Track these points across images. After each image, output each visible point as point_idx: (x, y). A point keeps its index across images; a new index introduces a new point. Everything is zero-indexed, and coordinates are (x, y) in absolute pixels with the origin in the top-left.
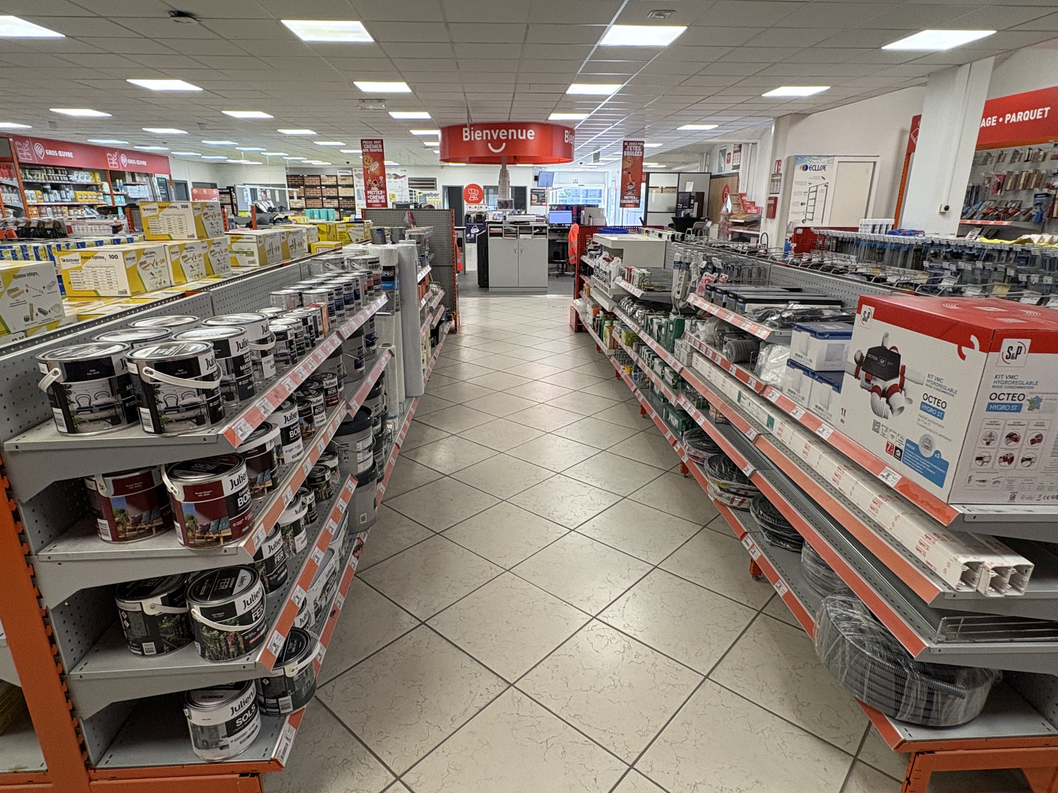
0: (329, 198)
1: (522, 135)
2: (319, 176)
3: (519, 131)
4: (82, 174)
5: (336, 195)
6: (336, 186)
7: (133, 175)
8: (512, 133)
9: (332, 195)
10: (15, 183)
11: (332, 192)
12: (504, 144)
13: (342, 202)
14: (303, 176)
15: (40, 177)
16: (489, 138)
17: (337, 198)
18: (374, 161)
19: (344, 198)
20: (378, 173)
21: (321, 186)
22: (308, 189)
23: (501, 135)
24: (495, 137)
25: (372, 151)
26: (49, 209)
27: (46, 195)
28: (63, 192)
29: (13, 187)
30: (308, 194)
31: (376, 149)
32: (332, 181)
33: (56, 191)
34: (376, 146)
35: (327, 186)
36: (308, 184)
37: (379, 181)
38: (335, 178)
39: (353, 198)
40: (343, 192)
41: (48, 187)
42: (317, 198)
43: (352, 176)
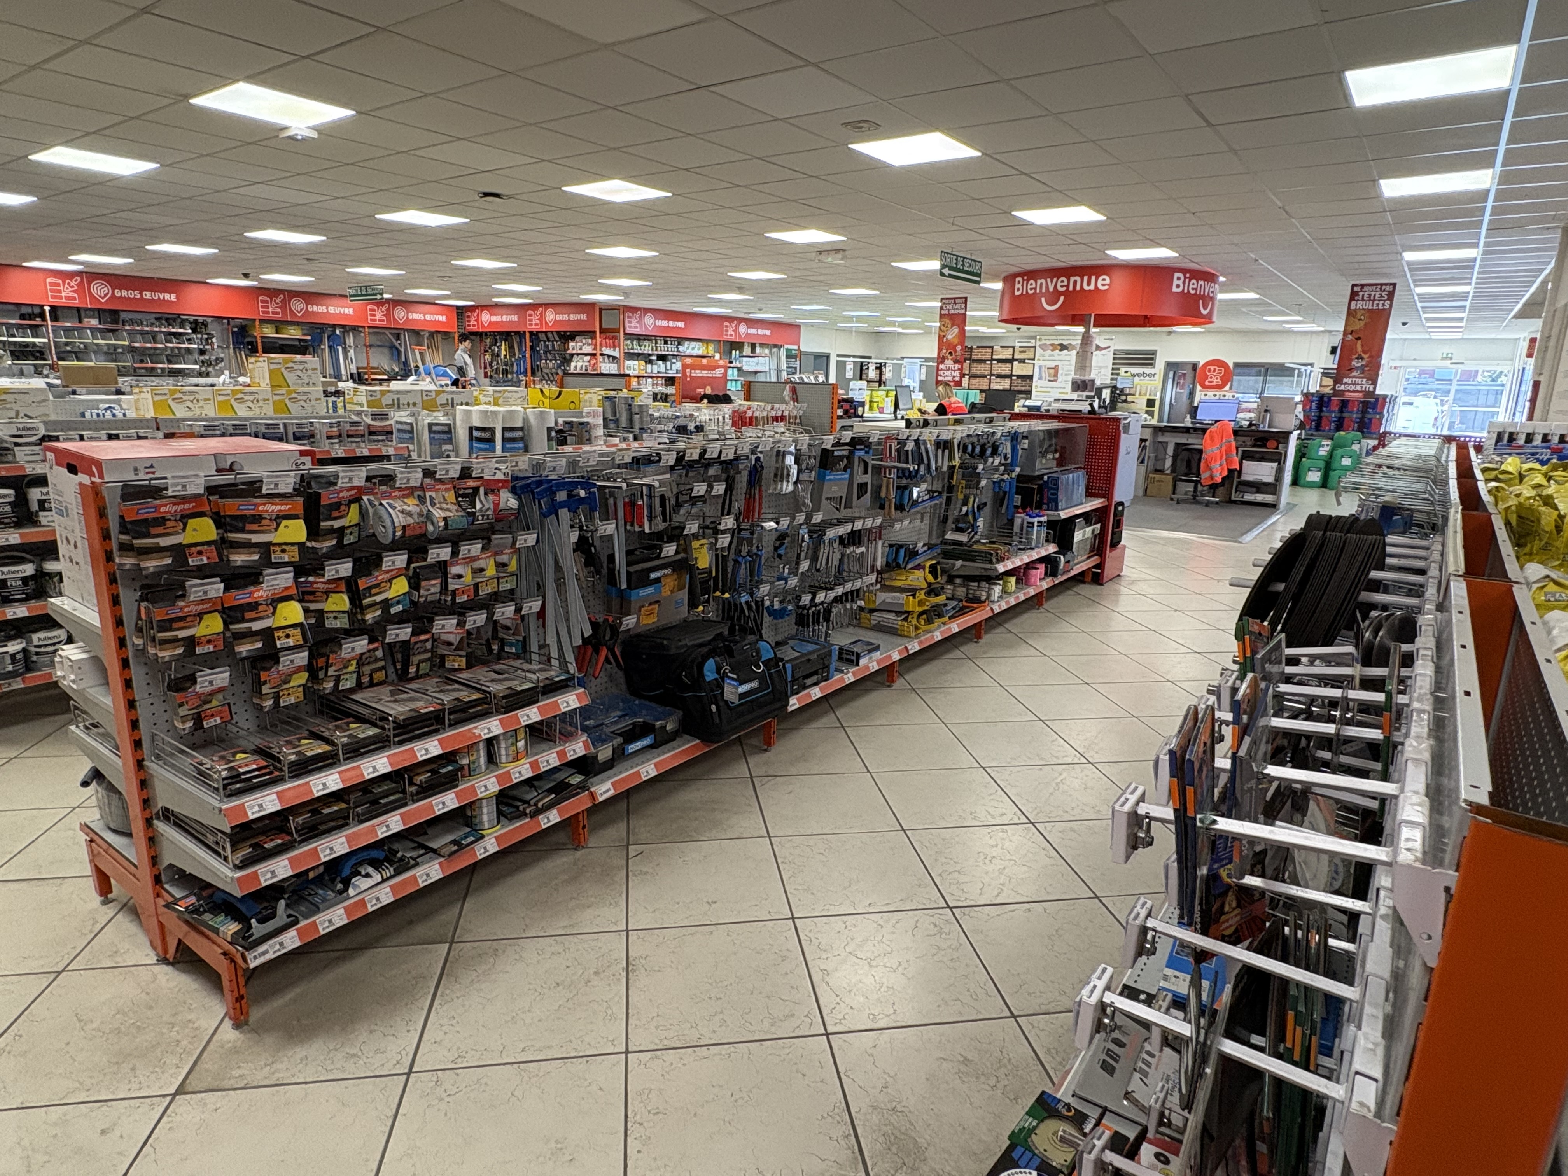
0: (999, 376)
1: (1089, 284)
2: (992, 347)
3: (1086, 278)
4: (693, 344)
5: (1008, 372)
6: (1011, 361)
7: (753, 346)
8: (1075, 282)
9: (1003, 373)
10: (616, 353)
11: (1005, 369)
12: (1062, 298)
13: (1015, 383)
14: (971, 348)
15: (647, 348)
16: (1044, 290)
17: (1009, 376)
18: (953, 325)
19: (1019, 377)
20: (956, 341)
21: (992, 360)
22: (975, 365)
23: (1059, 284)
24: (1051, 289)
25: (952, 312)
26: (650, 380)
27: (649, 366)
28: (668, 363)
29: (614, 358)
30: (974, 371)
31: (957, 309)
32: (1006, 354)
33: (660, 363)
34: (958, 306)
35: (1000, 361)
36: (975, 357)
37: (956, 351)
38: (1011, 350)
39: (1030, 377)
40: (1018, 369)
41: (654, 358)
42: (984, 376)
43: (1035, 347)
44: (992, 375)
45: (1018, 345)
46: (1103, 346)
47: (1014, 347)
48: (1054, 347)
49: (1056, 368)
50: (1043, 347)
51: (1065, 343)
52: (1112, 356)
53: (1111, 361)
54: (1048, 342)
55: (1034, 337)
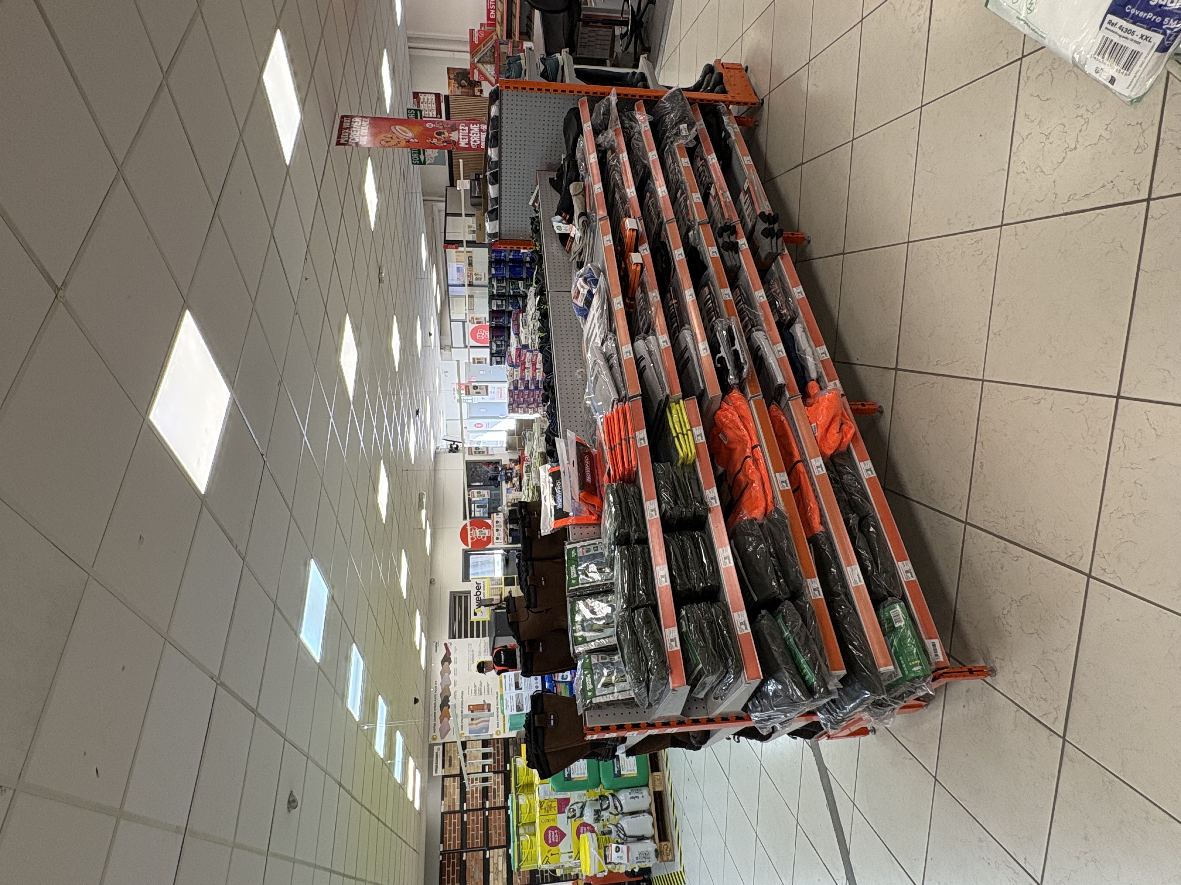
2: (443, 815)
6: (463, 778)
9: (480, 788)
14: (443, 854)
21: (462, 812)
22: (469, 842)
32: (453, 787)
35: (463, 798)
36: (458, 842)
39: (485, 743)
42: (486, 820)
43: (444, 744)
44: (484, 808)
45: (441, 772)
46: (445, 652)
47: (444, 777)
48: (445, 716)
49: (473, 708)
50: (444, 732)
51: (439, 702)
52: (457, 640)
53: (463, 640)
54: (438, 725)
55: (431, 747)
